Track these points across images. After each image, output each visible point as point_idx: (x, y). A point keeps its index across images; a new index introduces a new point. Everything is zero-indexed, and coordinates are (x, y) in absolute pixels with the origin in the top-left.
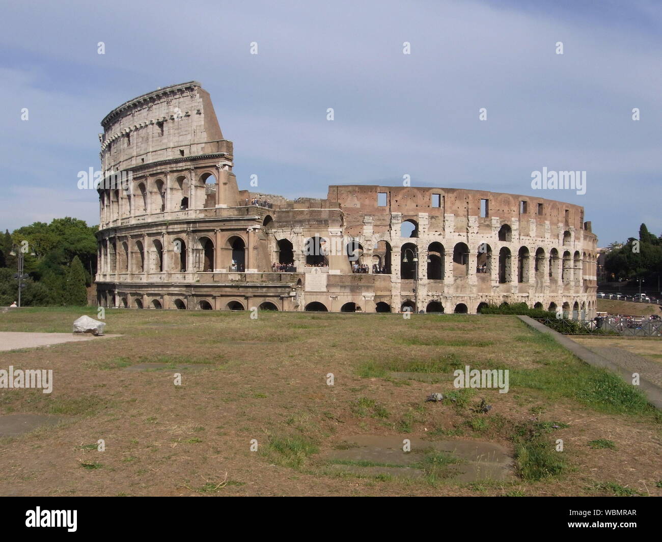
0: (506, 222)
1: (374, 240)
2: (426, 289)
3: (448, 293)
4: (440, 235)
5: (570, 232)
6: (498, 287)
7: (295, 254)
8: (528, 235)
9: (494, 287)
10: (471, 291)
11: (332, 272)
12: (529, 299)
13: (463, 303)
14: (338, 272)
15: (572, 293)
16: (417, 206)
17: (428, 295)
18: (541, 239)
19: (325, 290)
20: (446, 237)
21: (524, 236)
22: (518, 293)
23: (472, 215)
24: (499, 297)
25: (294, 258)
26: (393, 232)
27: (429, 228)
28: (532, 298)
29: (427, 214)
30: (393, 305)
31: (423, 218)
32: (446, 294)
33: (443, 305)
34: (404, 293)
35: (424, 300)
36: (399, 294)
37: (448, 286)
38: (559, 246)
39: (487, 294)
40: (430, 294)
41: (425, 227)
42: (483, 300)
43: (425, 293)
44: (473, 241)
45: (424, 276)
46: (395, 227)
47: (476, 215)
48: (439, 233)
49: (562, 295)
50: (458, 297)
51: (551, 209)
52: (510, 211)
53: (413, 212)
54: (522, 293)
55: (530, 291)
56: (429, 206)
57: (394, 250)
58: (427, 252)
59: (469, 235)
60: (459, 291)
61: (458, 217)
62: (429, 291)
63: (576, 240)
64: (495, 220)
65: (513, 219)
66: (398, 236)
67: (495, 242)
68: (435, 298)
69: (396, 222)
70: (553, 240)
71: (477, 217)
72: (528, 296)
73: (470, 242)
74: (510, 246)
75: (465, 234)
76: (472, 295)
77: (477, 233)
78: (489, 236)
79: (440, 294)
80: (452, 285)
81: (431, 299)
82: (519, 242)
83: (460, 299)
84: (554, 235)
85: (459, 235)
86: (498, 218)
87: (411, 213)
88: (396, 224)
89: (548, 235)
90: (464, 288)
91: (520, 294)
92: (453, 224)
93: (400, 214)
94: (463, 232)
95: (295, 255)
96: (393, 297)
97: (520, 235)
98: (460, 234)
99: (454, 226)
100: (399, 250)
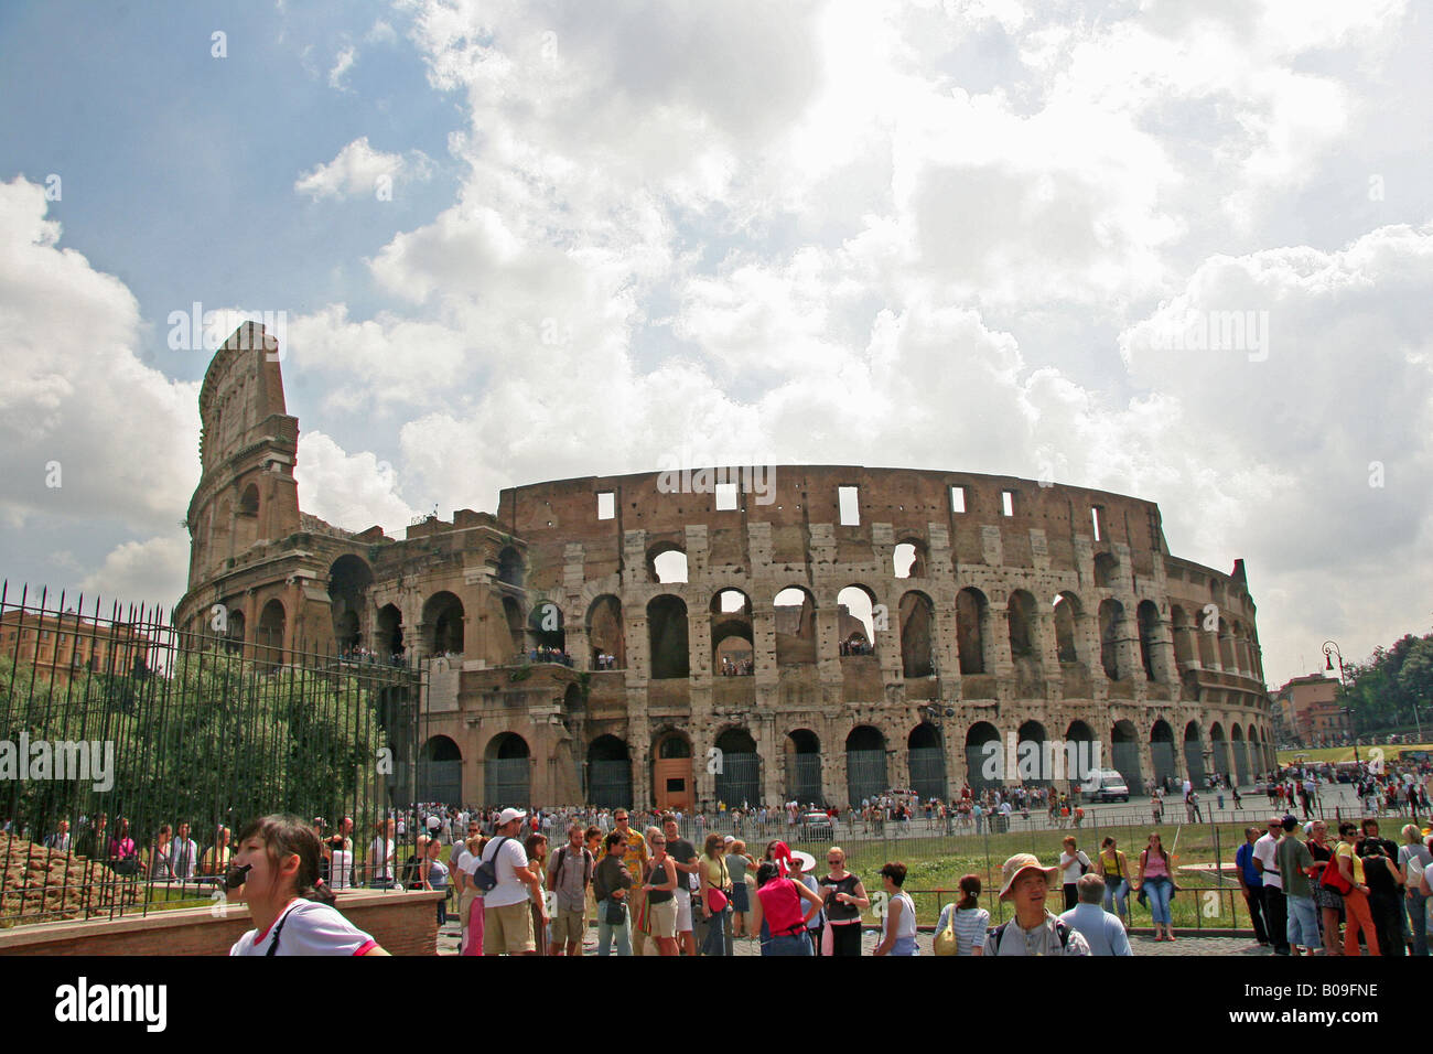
0: (911, 532)
1: (586, 593)
2: (709, 699)
3: (766, 706)
4: (738, 571)
5: (1115, 555)
6: (899, 686)
7: (405, 633)
8: (981, 562)
9: (890, 685)
10: (825, 699)
11: (470, 666)
12: (1001, 714)
13: (806, 727)
14: (481, 665)
15: (1142, 699)
16: (680, 511)
17: (715, 714)
18: (1021, 571)
19: (454, 706)
20: (755, 575)
21: (967, 563)
22: (964, 698)
23: (817, 522)
24: (907, 710)
25: (403, 643)
26: (627, 574)
27: (710, 558)
28: (1008, 710)
29: (705, 527)
30: (633, 741)
31: (695, 536)
32: (760, 709)
33: (754, 735)
34: (656, 712)
35: (705, 726)
36: (643, 713)
37: (766, 690)
38: (1080, 587)
39: (871, 704)
40: (720, 709)
41: (701, 555)
42: (864, 719)
43: (708, 709)
44: (824, 580)
45: (704, 668)
46: (630, 562)
47: (830, 521)
48: (735, 567)
49: (1107, 703)
50: (789, 714)
51: (1045, 502)
52: (920, 508)
53: (671, 526)
54: (974, 698)
55: (1000, 694)
56: (708, 510)
57: (631, 612)
58: (709, 614)
59: (814, 567)
60: (796, 701)
61: (783, 529)
62: (716, 703)
63: (1137, 576)
64: (881, 529)
65: (932, 526)
66: (638, 582)
67: (884, 581)
68: (734, 720)
69: (634, 549)
70: (1059, 573)
71: (831, 525)
72: (996, 707)
73: (816, 584)
74: (930, 588)
75: (802, 565)
76: (827, 709)
77: (835, 562)
78: (866, 566)
79: (746, 709)
80: (775, 686)
81: (722, 721)
82: (955, 577)
83: (798, 720)
84: (1064, 562)
85: (787, 569)
86: (890, 525)
87: (668, 528)
88: (633, 554)
89: (1041, 562)
90: (807, 691)
91: (968, 702)
92: (768, 545)
93: (643, 531)
94: (797, 561)
95: (404, 637)
96: (632, 722)
97: (955, 561)
98: (790, 565)
99: (773, 548)
100: (643, 612)
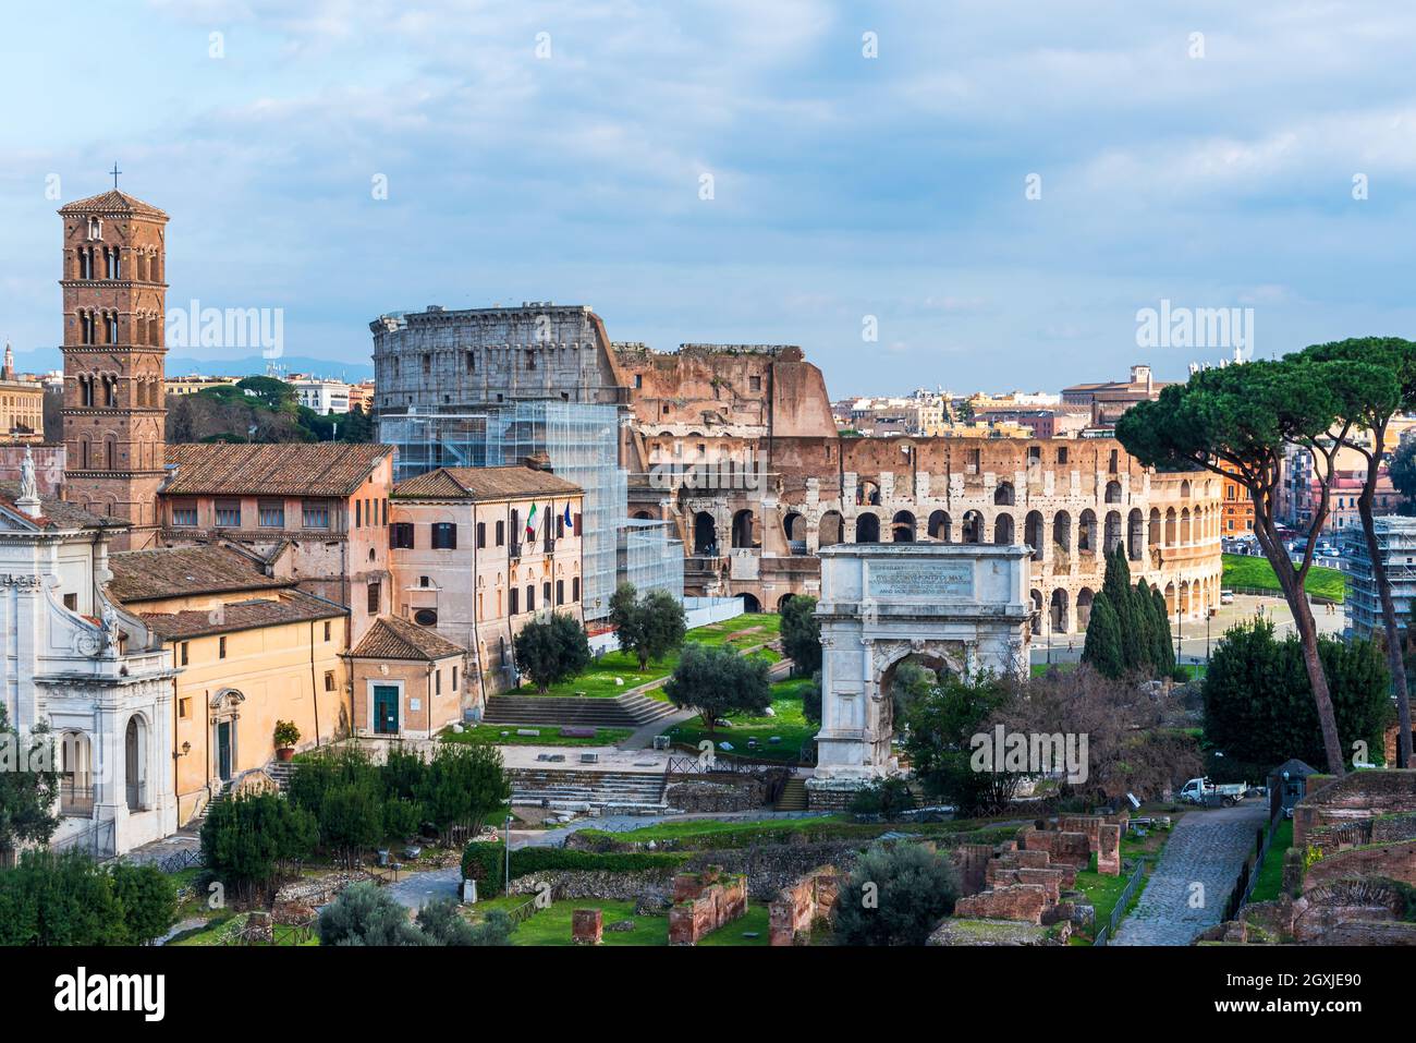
0: (1006, 478)
1: (820, 509)
4: (909, 501)
5: (1120, 481)
7: (717, 531)
8: (1041, 494)
11: (765, 556)
14: (773, 555)
16: (878, 464)
18: (1064, 498)
19: (756, 577)
20: (918, 504)
21: (1034, 495)
23: (955, 473)
25: (716, 537)
26: (845, 499)
27: (894, 493)
29: (892, 473)
31: (886, 478)
38: (1096, 505)
41: (889, 490)
44: (956, 507)
46: (848, 492)
47: (960, 472)
51: (1082, 453)
52: (1012, 463)
56: (894, 463)
57: (848, 523)
58: (892, 525)
59: (951, 499)
61: (935, 477)
63: (1132, 493)
64: (989, 476)
65: (1017, 474)
66: (852, 504)
67: (988, 508)
70: (1086, 497)
71: (962, 475)
72: (1041, 581)
73: (951, 509)
74: (1013, 512)
75: (945, 499)
77: (962, 496)
78: (980, 499)
82: (1027, 504)
84: (1089, 490)
85: (937, 500)
86: (994, 474)
87: (870, 473)
88: (849, 487)
89: (1076, 491)
92: (927, 486)
93: (855, 474)
94: (942, 496)
97: (1028, 495)
99: (930, 489)
100: (854, 521)
